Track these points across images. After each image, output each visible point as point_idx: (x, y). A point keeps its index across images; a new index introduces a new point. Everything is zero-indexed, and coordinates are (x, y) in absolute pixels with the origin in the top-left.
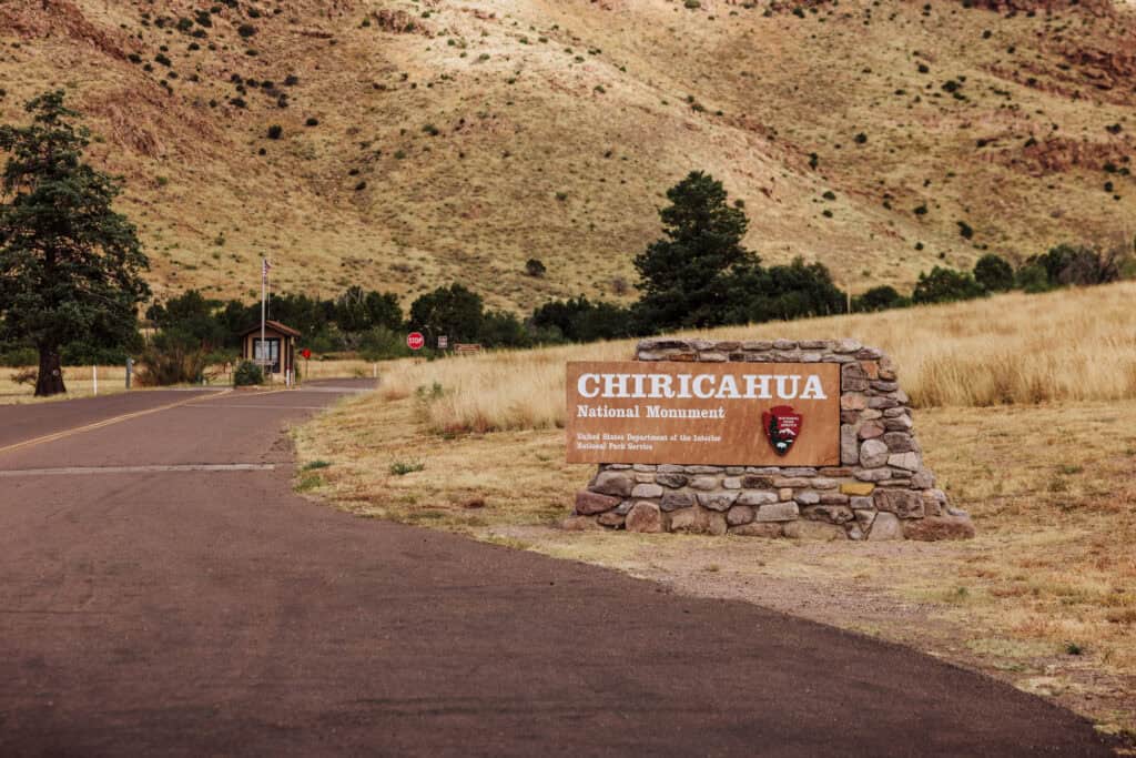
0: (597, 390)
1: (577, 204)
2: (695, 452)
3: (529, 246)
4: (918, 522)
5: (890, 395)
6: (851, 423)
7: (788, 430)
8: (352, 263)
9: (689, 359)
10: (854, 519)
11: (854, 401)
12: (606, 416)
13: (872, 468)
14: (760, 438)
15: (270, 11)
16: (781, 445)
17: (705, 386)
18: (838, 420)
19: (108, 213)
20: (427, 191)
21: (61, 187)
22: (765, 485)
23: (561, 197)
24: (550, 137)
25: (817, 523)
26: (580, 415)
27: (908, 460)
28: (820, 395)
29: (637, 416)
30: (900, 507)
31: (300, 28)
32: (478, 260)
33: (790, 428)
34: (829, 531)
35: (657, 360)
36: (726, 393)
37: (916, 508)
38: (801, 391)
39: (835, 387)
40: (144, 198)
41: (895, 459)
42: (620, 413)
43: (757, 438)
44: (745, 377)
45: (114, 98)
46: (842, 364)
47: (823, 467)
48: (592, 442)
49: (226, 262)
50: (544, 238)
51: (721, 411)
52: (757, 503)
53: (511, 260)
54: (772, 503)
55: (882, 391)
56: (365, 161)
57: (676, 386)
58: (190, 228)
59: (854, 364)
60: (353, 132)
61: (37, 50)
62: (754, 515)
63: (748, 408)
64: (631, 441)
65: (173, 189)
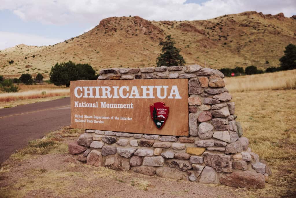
0: (82, 94)
1: (274, 52)
2: (121, 125)
3: (266, 59)
4: (228, 175)
5: (214, 96)
6: (194, 113)
7: (162, 116)
8: (237, 63)
9: (117, 78)
10: (192, 169)
11: (195, 100)
12: (85, 107)
13: (204, 139)
14: (149, 120)
15: (224, 25)
16: (159, 124)
17: (125, 92)
18: (187, 110)
19: (178, 55)
20: (249, 51)
21: (170, 51)
22: (149, 145)
23: (272, 51)
24: (270, 42)
25: (173, 169)
26: (75, 106)
27: (225, 136)
28: (178, 97)
29: (97, 107)
30: (217, 165)
31: (229, 27)
32: (257, 62)
33: (163, 115)
34: (178, 174)
35: (104, 79)
36: (134, 95)
37: (227, 167)
38: (168, 94)
39: (186, 92)
40: (205, 55)
41: (217, 134)
42: (90, 105)
43: (148, 119)
44: (142, 87)
45: (201, 40)
46: (189, 79)
47: (180, 136)
48: (81, 119)
49: (217, 64)
50: (269, 57)
51: (132, 105)
52: (143, 155)
53: (263, 61)
54: (151, 156)
55: (211, 94)
56: (239, 47)
57: (112, 92)
58: (212, 59)
59: (195, 79)
60: (237, 43)
61: (189, 34)
62: (142, 162)
63: (144, 104)
64: (95, 119)
65: (209, 53)
